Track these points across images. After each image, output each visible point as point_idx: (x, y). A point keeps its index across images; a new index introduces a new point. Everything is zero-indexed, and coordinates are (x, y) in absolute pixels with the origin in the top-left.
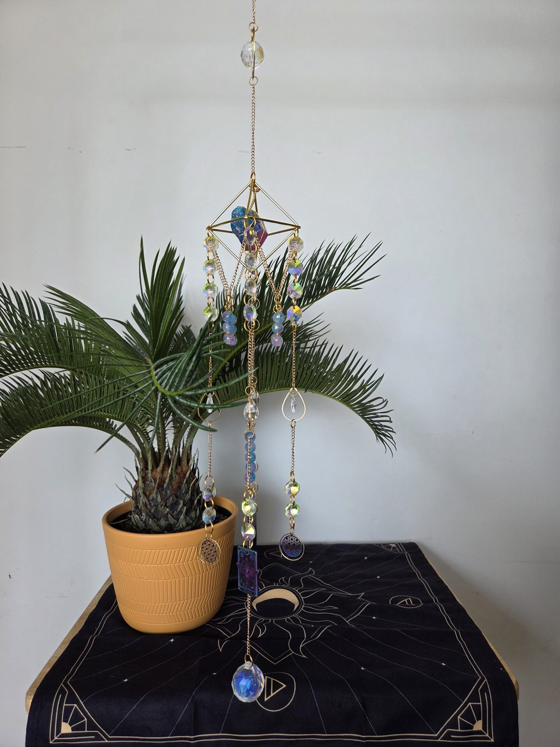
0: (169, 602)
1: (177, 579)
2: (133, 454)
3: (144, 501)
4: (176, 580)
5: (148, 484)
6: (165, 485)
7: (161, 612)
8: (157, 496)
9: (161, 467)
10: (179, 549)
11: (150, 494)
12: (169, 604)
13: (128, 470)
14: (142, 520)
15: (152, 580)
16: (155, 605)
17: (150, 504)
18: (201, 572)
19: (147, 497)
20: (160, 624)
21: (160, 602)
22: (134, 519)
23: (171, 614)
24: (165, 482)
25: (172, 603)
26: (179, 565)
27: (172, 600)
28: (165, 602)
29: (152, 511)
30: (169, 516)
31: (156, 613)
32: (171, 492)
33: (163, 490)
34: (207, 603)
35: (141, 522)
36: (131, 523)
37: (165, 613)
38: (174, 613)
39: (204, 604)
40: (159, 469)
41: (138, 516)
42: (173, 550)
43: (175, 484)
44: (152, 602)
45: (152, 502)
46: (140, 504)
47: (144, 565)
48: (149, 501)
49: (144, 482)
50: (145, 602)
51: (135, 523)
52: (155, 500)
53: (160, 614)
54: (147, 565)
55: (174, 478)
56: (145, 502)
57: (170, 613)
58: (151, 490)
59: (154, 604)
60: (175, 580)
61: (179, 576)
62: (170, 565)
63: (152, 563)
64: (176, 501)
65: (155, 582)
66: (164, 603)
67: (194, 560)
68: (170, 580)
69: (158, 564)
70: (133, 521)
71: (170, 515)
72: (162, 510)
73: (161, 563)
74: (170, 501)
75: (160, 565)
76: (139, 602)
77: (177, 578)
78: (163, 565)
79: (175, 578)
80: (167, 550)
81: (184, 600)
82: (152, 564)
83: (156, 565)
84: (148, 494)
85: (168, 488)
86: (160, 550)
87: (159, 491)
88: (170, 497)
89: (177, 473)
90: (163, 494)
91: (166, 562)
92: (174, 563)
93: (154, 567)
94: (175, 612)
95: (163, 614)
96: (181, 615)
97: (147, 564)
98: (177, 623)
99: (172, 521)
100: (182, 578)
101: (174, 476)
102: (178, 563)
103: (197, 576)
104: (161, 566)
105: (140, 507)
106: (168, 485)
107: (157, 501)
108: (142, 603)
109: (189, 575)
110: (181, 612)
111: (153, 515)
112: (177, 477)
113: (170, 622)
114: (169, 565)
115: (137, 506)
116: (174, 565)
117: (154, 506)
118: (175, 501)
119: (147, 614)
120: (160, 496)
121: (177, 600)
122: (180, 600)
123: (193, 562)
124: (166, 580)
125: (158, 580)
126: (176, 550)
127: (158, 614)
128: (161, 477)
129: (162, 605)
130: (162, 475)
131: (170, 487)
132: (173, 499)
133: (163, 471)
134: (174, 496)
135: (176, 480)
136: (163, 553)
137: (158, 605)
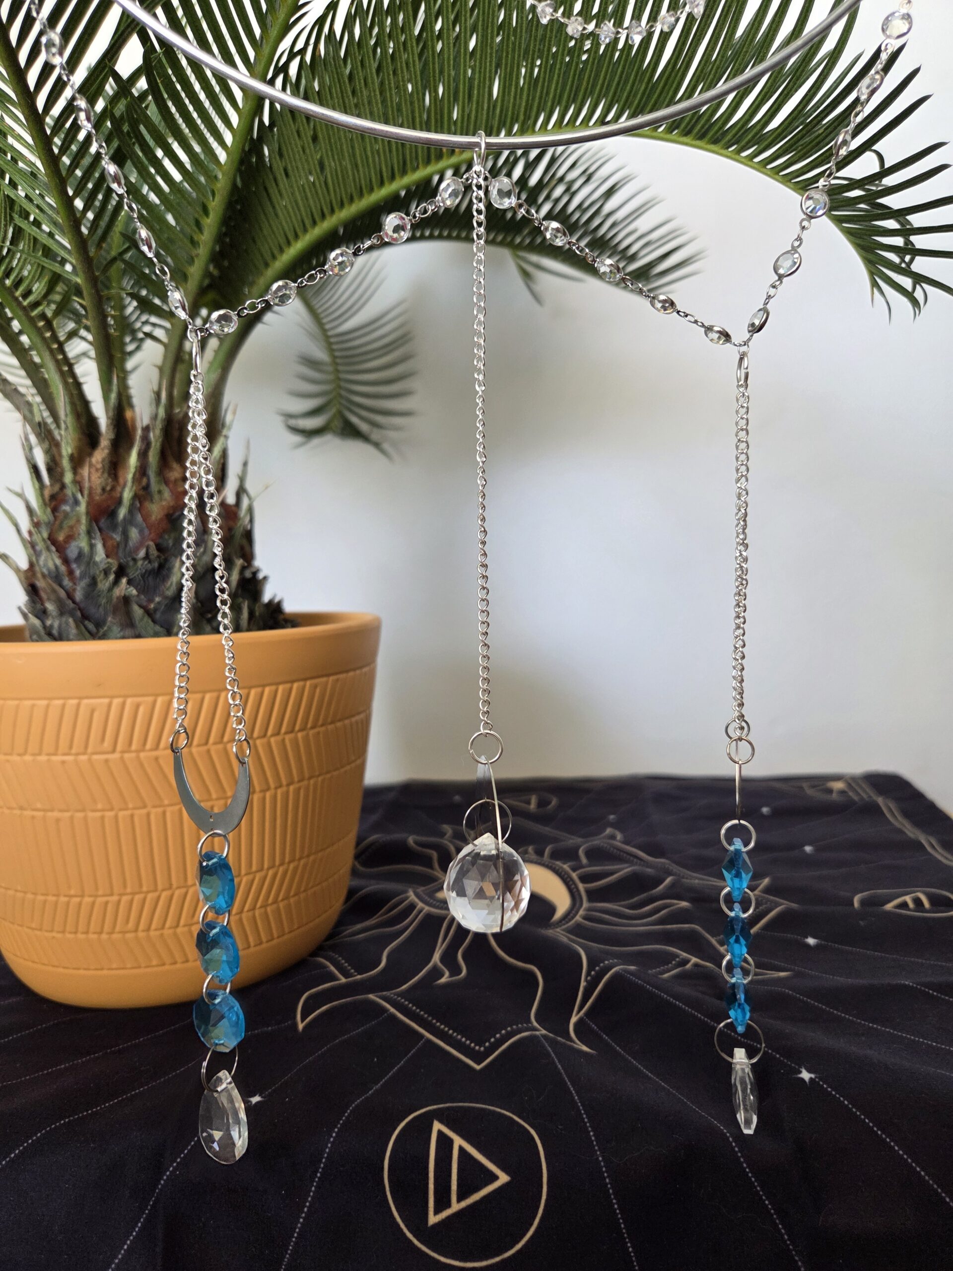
0: (129, 890)
1: (154, 811)
3: (51, 565)
4: (148, 815)
5: (66, 515)
6: (122, 512)
7: (107, 928)
8: (92, 546)
9: (106, 451)
10: (150, 699)
11: (70, 538)
12: (132, 901)
15: (61, 811)
16: (80, 904)
17: (71, 573)
19: (62, 550)
20: (105, 972)
21: (100, 892)
23: (141, 934)
24: (119, 502)
25: (141, 896)
26: (157, 759)
27: (141, 886)
28: (116, 890)
29: (79, 595)
30: (137, 611)
31: (88, 933)
32: (141, 532)
33: (114, 526)
34: (275, 902)
37: (120, 932)
38: (152, 933)
39: (264, 906)
40: (100, 455)
41: (38, 623)
42: (129, 701)
43: (156, 510)
44: (72, 892)
45: (79, 567)
47: (28, 758)
48: (66, 561)
49: (54, 510)
50: (47, 895)
52: (86, 559)
53: (104, 936)
54: (40, 758)
55: (156, 497)
56: (56, 567)
57: (136, 930)
58: (71, 527)
59: (78, 900)
60: (144, 811)
62: (122, 758)
63: (57, 748)
64: (161, 566)
65: (72, 818)
66: (112, 894)
67: (215, 743)
68: (128, 812)
69: (77, 754)
71: (141, 606)
72: (110, 589)
73: (90, 750)
74: (140, 563)
75: (83, 758)
76: (30, 896)
77: (154, 807)
78: (95, 757)
79: (145, 807)
80: (106, 701)
81: (188, 887)
82: (55, 754)
83: (72, 758)
84: (61, 537)
85: (130, 520)
86: (82, 698)
87: (100, 530)
88: (137, 549)
89: (166, 482)
90: (112, 538)
91: (105, 744)
92: (138, 751)
93: (63, 762)
94: (156, 930)
95: (115, 936)
97: (40, 754)
98: (167, 967)
101: (154, 486)
102: (151, 750)
104: (90, 760)
106: (131, 511)
107: (95, 563)
108: (40, 898)
111: (80, 609)
112: (167, 494)
113: (143, 965)
114: (116, 755)
115: (34, 587)
116: (138, 757)
117: (83, 576)
118: (156, 565)
119: (59, 936)
120: (104, 545)
121: (160, 887)
122: (171, 885)
123: (208, 751)
124: (112, 814)
125: (83, 810)
126: (138, 701)
127: (95, 936)
128: (108, 488)
129: (107, 903)
130: (110, 480)
131: (139, 518)
132: (147, 557)
133: (115, 465)
134: (151, 543)
135: (161, 500)
136: (93, 712)
137: (93, 903)
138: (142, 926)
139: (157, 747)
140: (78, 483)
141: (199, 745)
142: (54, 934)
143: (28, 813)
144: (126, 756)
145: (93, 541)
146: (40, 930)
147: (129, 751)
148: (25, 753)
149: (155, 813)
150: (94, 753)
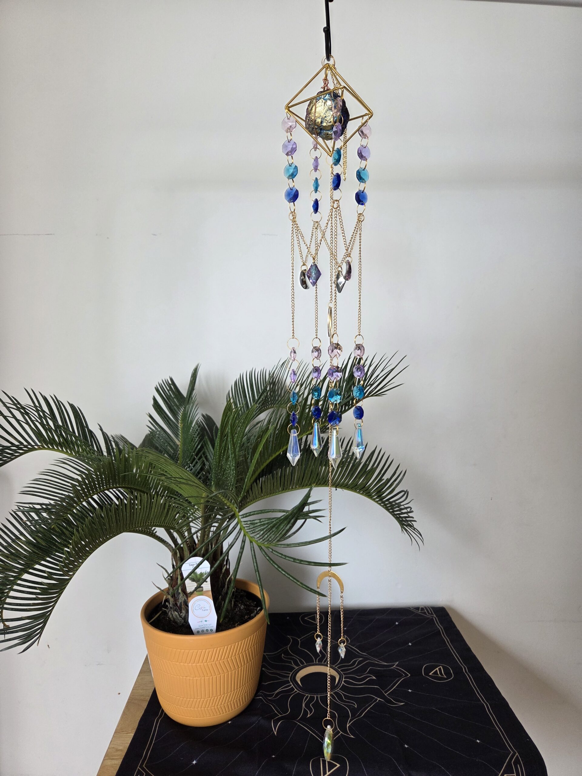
0: (214, 696)
2: (169, 554)
4: (221, 676)
7: (207, 706)
12: (214, 699)
13: (163, 566)
14: (181, 617)
15: (198, 677)
18: (243, 665)
21: (206, 697)
22: (172, 615)
23: (215, 707)
26: (224, 662)
27: (217, 694)
28: (210, 696)
31: (201, 708)
34: (247, 691)
35: (180, 618)
36: (168, 618)
37: (210, 708)
38: (218, 706)
39: (245, 694)
41: (177, 613)
42: (218, 648)
44: (199, 698)
46: (179, 601)
47: (190, 664)
51: (172, 619)
53: (206, 709)
54: (193, 664)
61: (224, 672)
62: (215, 663)
67: (237, 655)
68: (216, 676)
70: (170, 617)
73: (207, 662)
75: (206, 664)
76: (185, 699)
77: (222, 674)
78: (208, 663)
79: (220, 674)
81: (228, 693)
83: (203, 664)
86: (206, 649)
91: (212, 659)
92: (219, 661)
93: (200, 665)
95: (208, 708)
96: (225, 707)
97: (194, 663)
100: (226, 672)
102: (223, 660)
103: (239, 669)
104: (207, 664)
105: (179, 605)
109: (232, 669)
110: (225, 705)
114: (214, 662)
115: (176, 604)
116: (219, 662)
121: (222, 694)
124: (212, 677)
126: (220, 648)
141: (234, 656)
142: (191, 709)
143: (189, 678)
144: (216, 662)
146: (187, 708)
147: (217, 661)
150: (209, 662)
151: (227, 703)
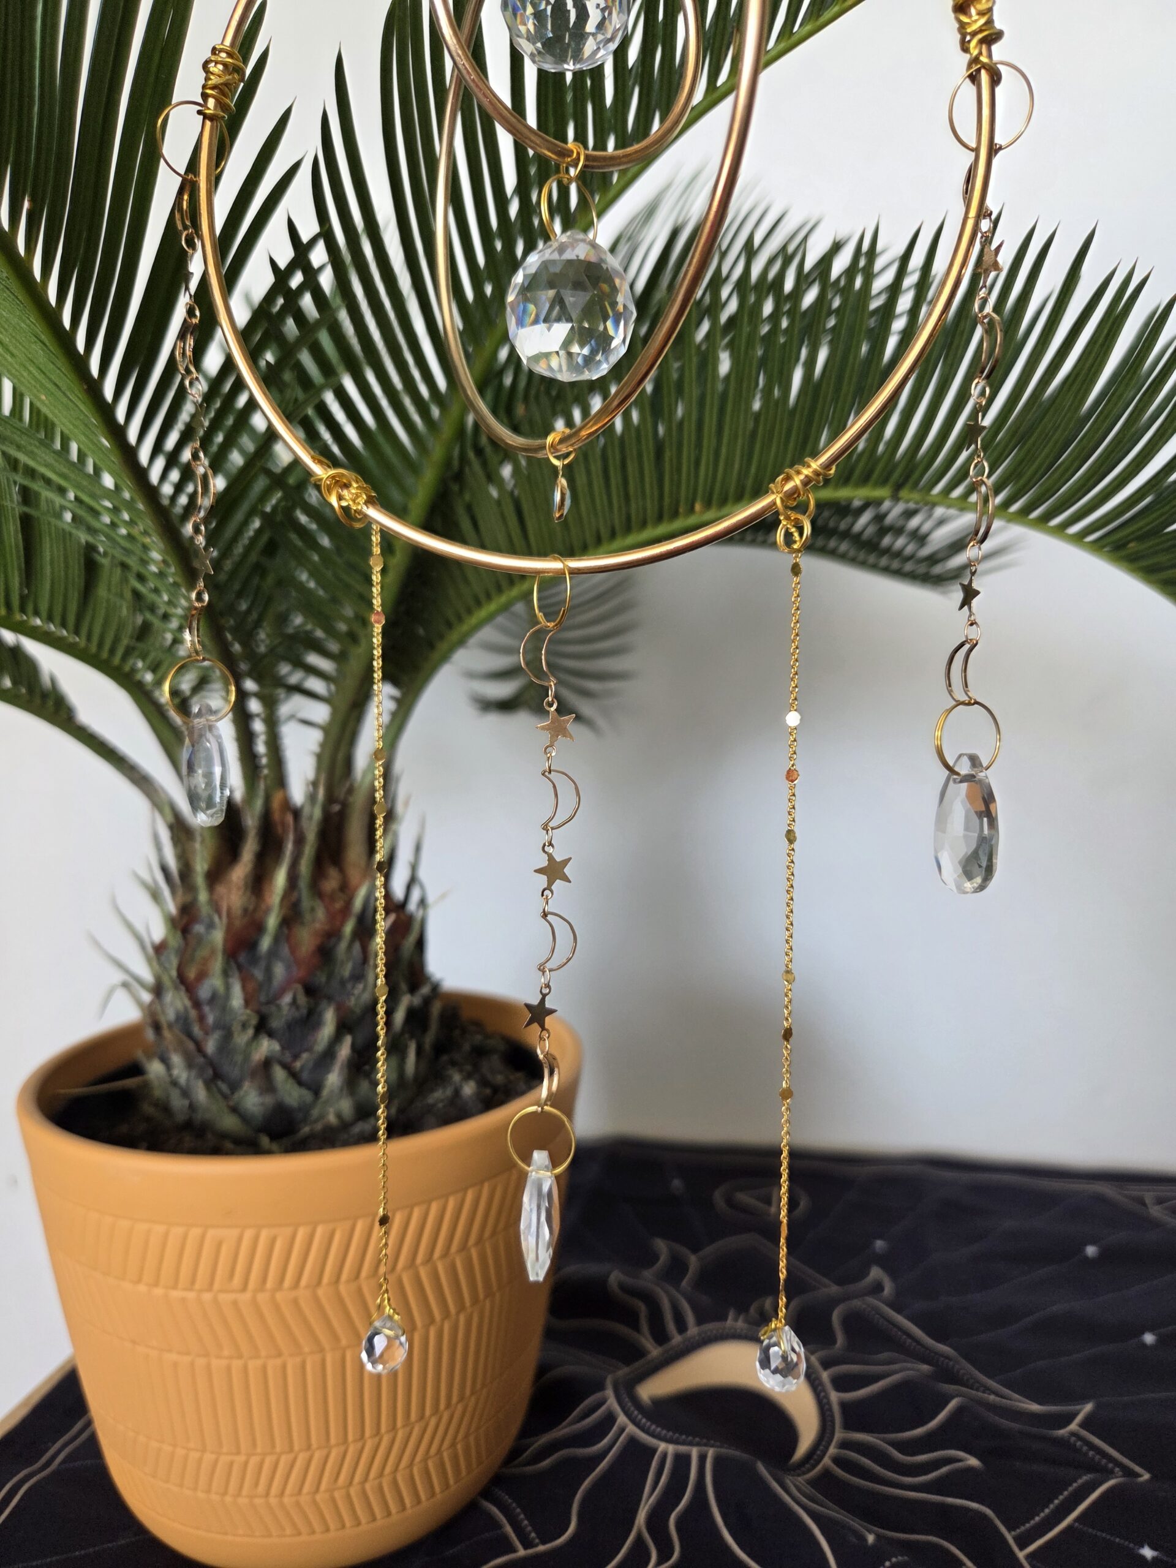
0: (259, 1450)
1: (290, 1361)
3: (178, 1008)
4: (284, 1367)
5: (199, 941)
6: (266, 943)
7: (231, 1489)
8: (228, 987)
9: (249, 865)
11: (202, 975)
12: (262, 1463)
15: (180, 1353)
16: (200, 1461)
17: (202, 1018)
19: (192, 990)
21: (225, 1450)
23: (272, 1500)
24: (262, 929)
25: (274, 1458)
26: (296, 1300)
27: (273, 1446)
29: (211, 1049)
30: (279, 1074)
32: (288, 968)
33: (254, 960)
34: (439, 1451)
35: (176, 1091)
37: (247, 1497)
38: (286, 1499)
39: (425, 1460)
40: (240, 872)
41: (163, 1068)
43: (306, 938)
44: (192, 1445)
45: (212, 1012)
47: (142, 1288)
48: (197, 1004)
49: (186, 929)
50: (161, 1442)
52: (220, 1003)
53: (228, 1499)
54: (156, 1290)
55: (308, 917)
56: (186, 1008)
57: (267, 1494)
58: (204, 960)
59: (198, 1455)
60: (278, 1362)
63: (176, 1280)
64: (308, 1014)
65: (192, 1364)
66: (238, 1453)
68: (259, 1362)
69: (201, 1291)
71: (286, 1067)
72: (249, 1047)
73: (216, 1286)
74: (285, 1009)
75: (207, 1296)
78: (222, 1296)
79: (279, 1354)
80: (236, 1231)
81: (330, 1448)
82: (175, 1287)
83: (191, 1295)
84: (191, 974)
85: (273, 953)
86: (207, 1227)
87: (240, 968)
88: (282, 991)
89: (321, 896)
90: (254, 978)
92: (273, 1290)
93: (183, 1300)
94: (292, 1495)
95: (241, 1499)
96: (319, 1506)
97: (156, 1284)
98: (303, 1538)
99: (292, 1094)
101: (306, 903)
102: (290, 1289)
104: (215, 1301)
106: (277, 940)
107: (231, 1010)
108: (155, 1444)
110: (318, 1497)
111: (211, 1066)
112: (321, 914)
114: (248, 1295)
116: (273, 1298)
117: (218, 1026)
118: (304, 1011)
120: (244, 988)
121: (296, 1448)
124: (240, 1363)
125: (206, 1355)
127: (218, 1497)
128: (251, 907)
129: (231, 1464)
130: (253, 899)
131: (285, 950)
132: (294, 1002)
133: (259, 881)
134: (299, 988)
135: (314, 921)
136: (219, 1245)
137: (216, 1462)
138: (274, 1490)
139: (296, 1285)
140: (215, 906)
141: (348, 1281)
142: (170, 1486)
143: (142, 1349)
144: (262, 1298)
145: (231, 980)
147: (263, 1291)
148: (139, 1281)
149: (292, 1364)
150: (221, 1291)
151: (331, 1491)
